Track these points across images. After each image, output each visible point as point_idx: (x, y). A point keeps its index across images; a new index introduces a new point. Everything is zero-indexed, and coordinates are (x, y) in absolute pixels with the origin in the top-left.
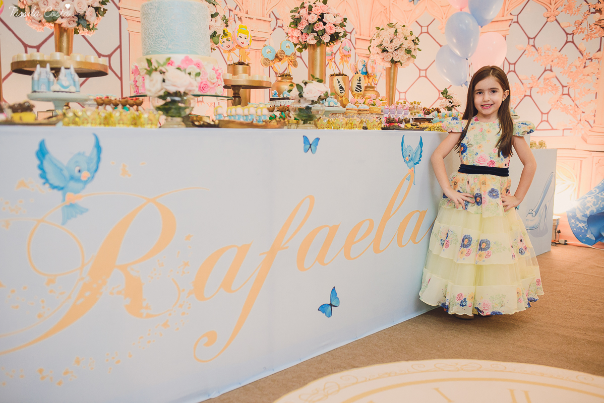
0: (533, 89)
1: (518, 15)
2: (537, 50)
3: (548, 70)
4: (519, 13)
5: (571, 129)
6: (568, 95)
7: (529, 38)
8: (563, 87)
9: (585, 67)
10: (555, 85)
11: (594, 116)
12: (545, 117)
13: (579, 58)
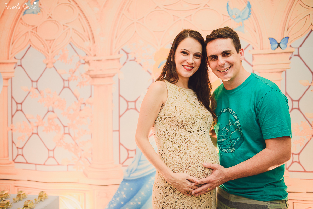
0: (39, 128)
1: (21, 59)
2: (40, 92)
3: (50, 111)
4: (23, 58)
5: (74, 165)
6: (69, 134)
7: (32, 81)
8: (64, 127)
9: (80, 110)
10: (57, 125)
11: (92, 154)
12: (51, 154)
13: (75, 102)
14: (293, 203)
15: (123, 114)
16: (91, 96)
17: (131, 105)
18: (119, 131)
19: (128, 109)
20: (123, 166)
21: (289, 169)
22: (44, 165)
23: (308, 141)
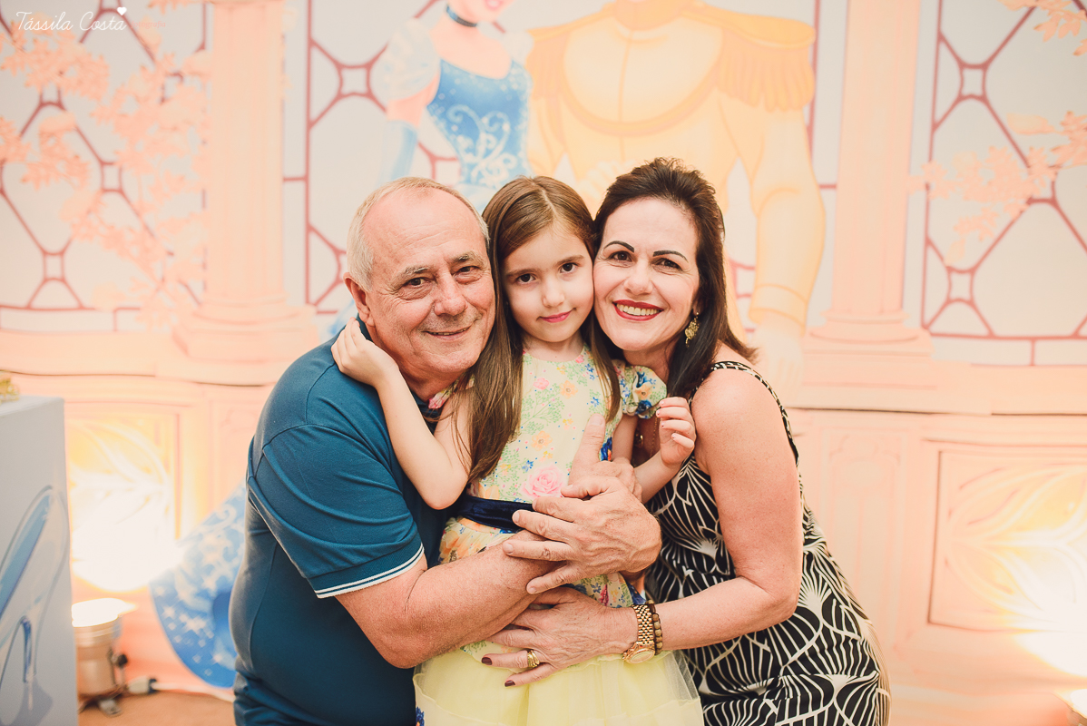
0: (6, 168)
2: (10, 32)
3: (50, 103)
5: (137, 309)
6: (121, 191)
8: (103, 163)
9: (163, 100)
10: (77, 157)
11: (204, 266)
12: (54, 266)
13: (143, 68)
14: (940, 453)
15: (322, 114)
16: (202, 47)
17: (355, 81)
18: (306, 179)
19: (340, 96)
20: (319, 313)
21: (936, 328)
22: (29, 308)
23: (1011, 224)
